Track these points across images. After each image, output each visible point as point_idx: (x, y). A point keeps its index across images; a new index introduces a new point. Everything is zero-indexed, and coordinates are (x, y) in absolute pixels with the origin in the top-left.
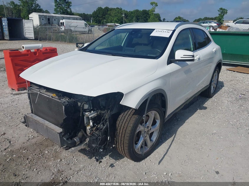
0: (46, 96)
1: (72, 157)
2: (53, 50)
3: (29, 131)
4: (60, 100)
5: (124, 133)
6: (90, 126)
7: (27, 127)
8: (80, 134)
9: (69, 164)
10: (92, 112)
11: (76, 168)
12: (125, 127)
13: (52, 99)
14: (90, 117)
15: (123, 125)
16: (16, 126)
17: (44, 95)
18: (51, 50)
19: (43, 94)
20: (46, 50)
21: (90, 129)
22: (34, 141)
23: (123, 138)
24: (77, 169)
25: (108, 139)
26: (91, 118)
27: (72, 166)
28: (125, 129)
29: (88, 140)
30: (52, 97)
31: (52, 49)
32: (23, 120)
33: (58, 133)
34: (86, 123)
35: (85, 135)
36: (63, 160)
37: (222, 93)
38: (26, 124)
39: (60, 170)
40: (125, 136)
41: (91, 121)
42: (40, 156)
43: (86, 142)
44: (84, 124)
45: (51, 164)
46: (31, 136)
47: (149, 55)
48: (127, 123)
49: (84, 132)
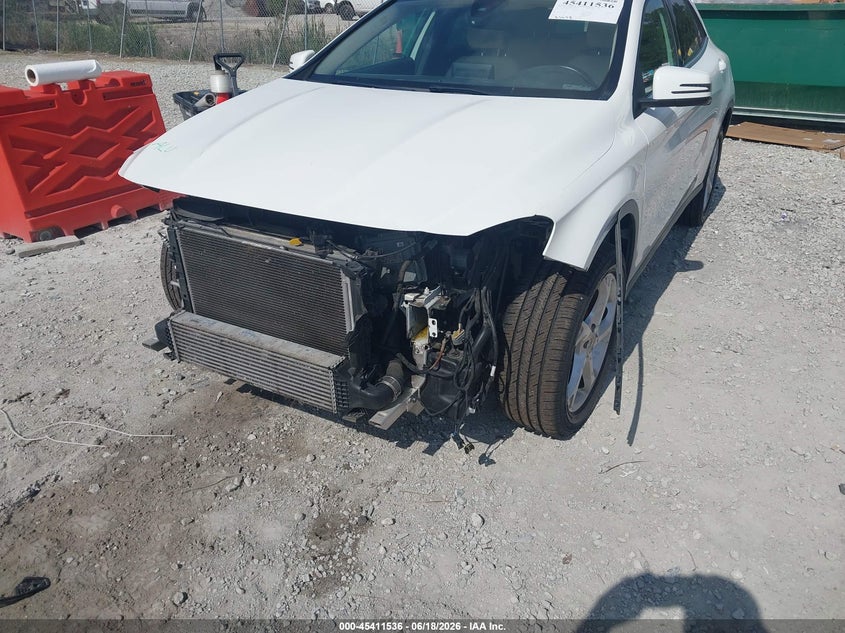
0: (260, 246)
1: (347, 443)
2: (139, 84)
3: (149, 375)
4: (323, 256)
5: (539, 350)
6: (430, 337)
7: (176, 361)
8: (394, 366)
9: (347, 467)
10: (427, 290)
11: (375, 477)
12: (545, 330)
13: (288, 254)
14: (428, 306)
15: (534, 326)
16: (96, 363)
17: (252, 244)
18: (133, 84)
19: (244, 242)
20: (114, 82)
21: (426, 347)
22: (184, 406)
23: (536, 369)
24: (381, 479)
25: (492, 374)
26: (433, 309)
27: (360, 471)
28: (544, 336)
29: (418, 382)
30: (287, 249)
31: (132, 79)
32: (153, 337)
33: (329, 368)
34: (411, 329)
35: (411, 367)
36: (323, 457)
37: (724, 208)
38: (167, 350)
39: (331, 488)
40: (547, 359)
41: (430, 320)
42: (237, 450)
43: (414, 390)
44: (406, 332)
45: (286, 471)
46: (165, 390)
47: (565, 87)
48: (549, 317)
49: (404, 358)
